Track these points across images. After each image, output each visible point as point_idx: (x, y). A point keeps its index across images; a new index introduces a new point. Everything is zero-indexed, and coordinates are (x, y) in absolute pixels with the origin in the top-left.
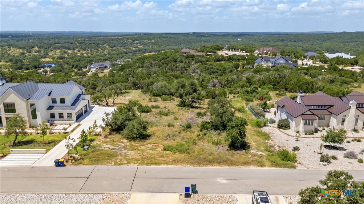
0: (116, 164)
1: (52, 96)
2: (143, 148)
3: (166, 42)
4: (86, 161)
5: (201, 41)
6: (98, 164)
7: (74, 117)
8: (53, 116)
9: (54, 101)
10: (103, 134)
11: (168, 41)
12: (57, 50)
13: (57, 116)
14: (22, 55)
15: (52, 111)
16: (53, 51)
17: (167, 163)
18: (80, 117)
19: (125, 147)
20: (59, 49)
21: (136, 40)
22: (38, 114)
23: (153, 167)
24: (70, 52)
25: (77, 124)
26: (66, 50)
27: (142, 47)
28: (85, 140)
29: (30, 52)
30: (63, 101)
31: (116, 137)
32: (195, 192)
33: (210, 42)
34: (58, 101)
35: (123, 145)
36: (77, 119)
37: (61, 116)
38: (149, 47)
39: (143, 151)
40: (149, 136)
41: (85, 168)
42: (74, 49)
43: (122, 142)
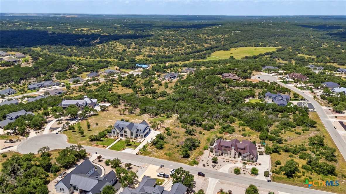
0: (150, 156)
1: (138, 128)
2: (159, 152)
3: (239, 37)
4: (143, 154)
5: (276, 35)
6: (145, 156)
7: (143, 136)
8: (137, 135)
9: (138, 130)
10: (150, 145)
11: (241, 35)
12: (148, 47)
13: (138, 135)
14: (124, 52)
15: (137, 134)
16: (144, 48)
17: (162, 158)
18: (145, 136)
19: (154, 151)
20: (149, 46)
21: (211, 36)
22: (133, 135)
23: (158, 159)
24: (156, 49)
25: (144, 139)
26: (153, 47)
27: (214, 43)
28: (144, 148)
29: (129, 49)
30: (140, 130)
31: (154, 147)
32: (163, 167)
33: (285, 36)
34: (139, 130)
35: (154, 150)
36: (144, 137)
37: (140, 135)
38: (220, 44)
39: (158, 153)
40: (163, 148)
41: (142, 156)
42: (159, 46)
43: (154, 149)
